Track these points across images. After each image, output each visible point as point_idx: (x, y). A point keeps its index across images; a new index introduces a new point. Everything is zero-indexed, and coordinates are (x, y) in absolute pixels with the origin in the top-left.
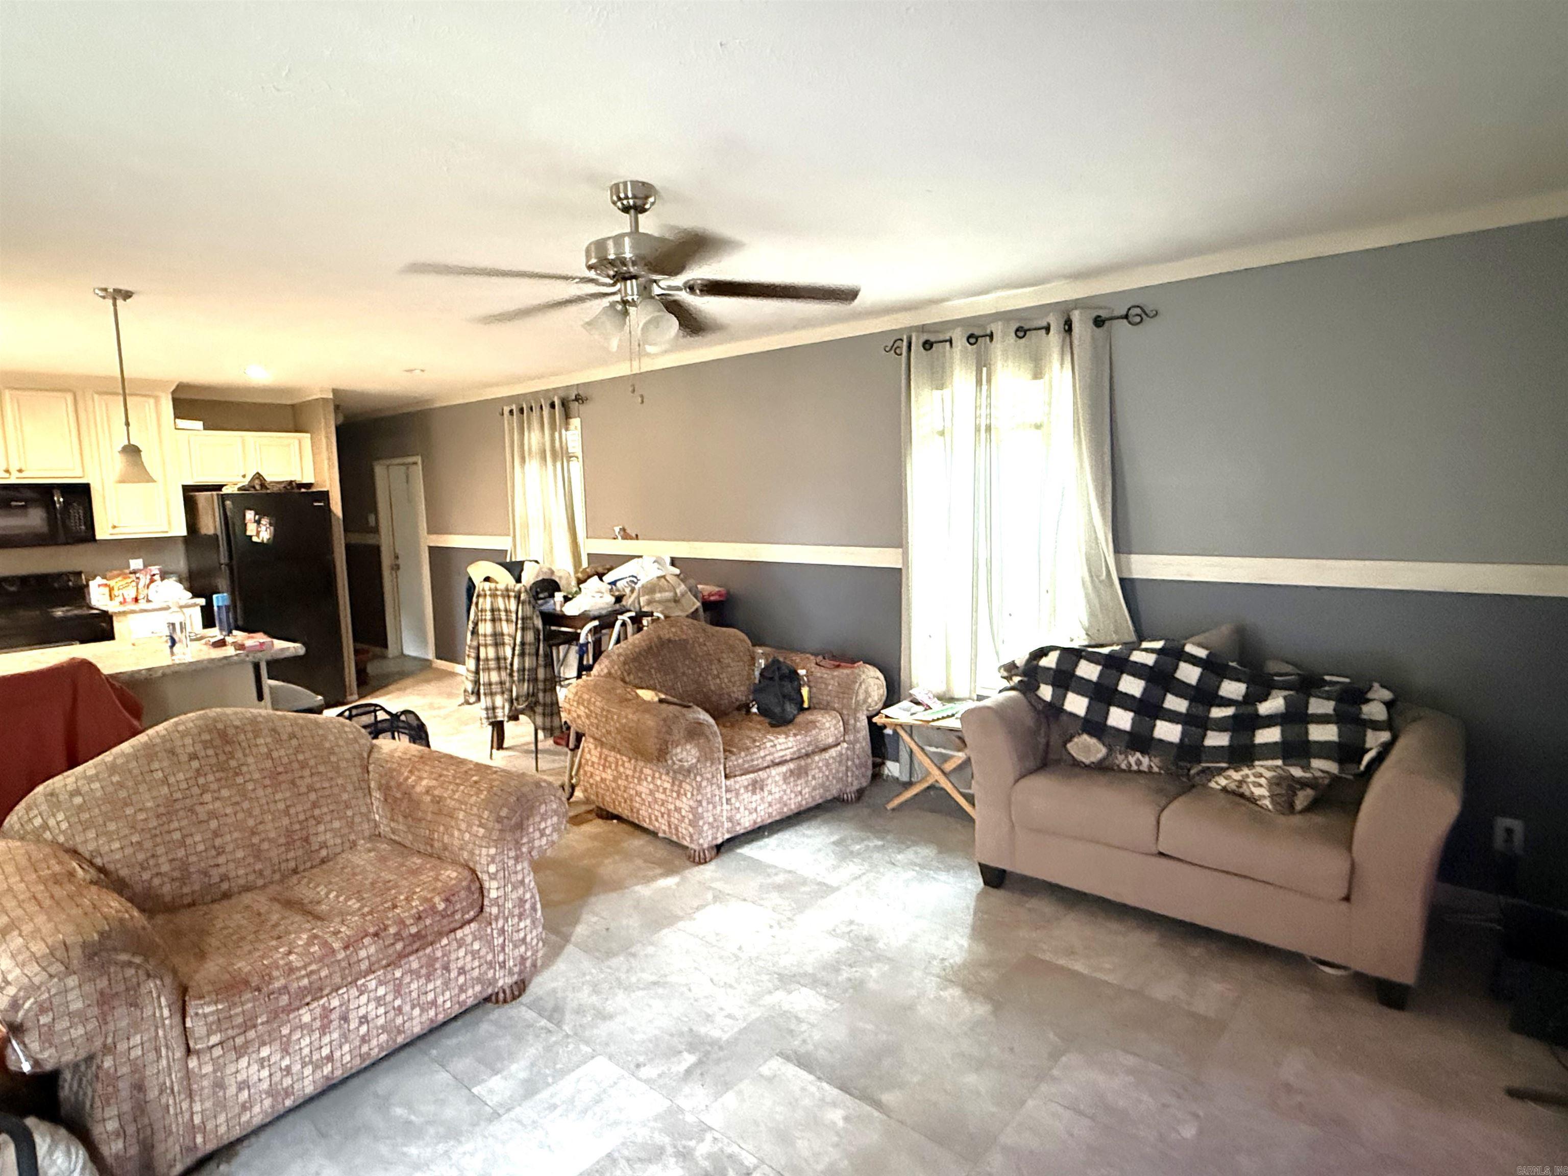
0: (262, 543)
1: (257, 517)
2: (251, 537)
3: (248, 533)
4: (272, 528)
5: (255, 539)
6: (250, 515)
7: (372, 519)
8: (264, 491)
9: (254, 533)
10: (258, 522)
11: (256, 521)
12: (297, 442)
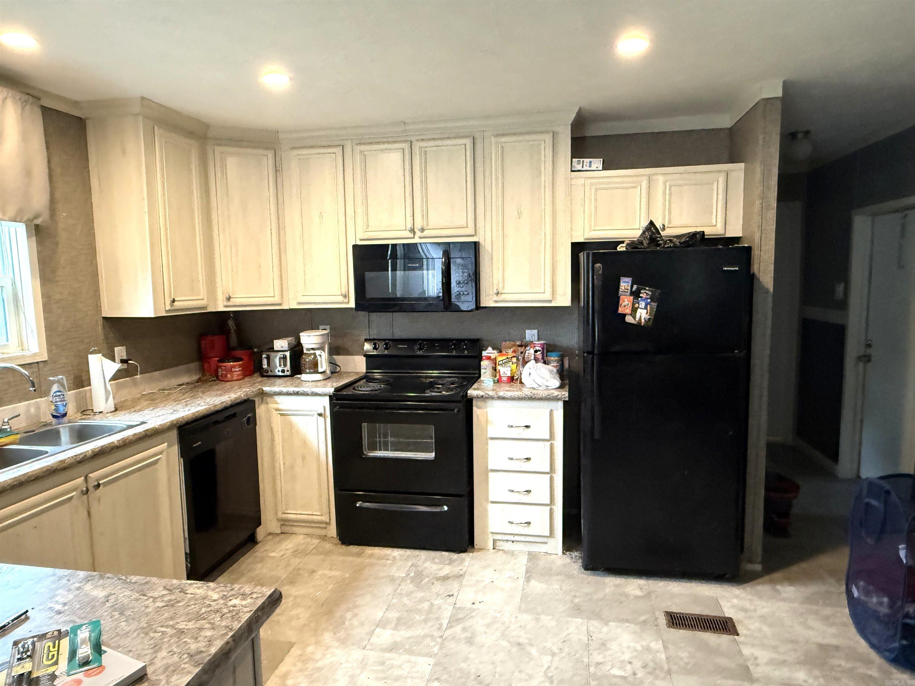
0: (638, 325)
1: (635, 287)
2: (624, 315)
3: (621, 310)
4: (655, 305)
5: (629, 319)
6: (625, 284)
7: (840, 289)
8: (653, 248)
9: (628, 311)
10: (636, 295)
11: (632, 293)
12: (722, 179)
